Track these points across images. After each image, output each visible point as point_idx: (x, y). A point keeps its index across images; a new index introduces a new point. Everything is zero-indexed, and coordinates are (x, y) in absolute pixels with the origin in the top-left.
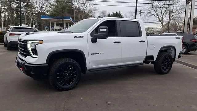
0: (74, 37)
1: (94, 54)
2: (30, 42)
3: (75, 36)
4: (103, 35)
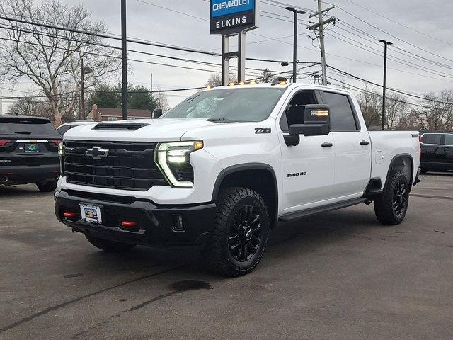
0: (256, 133)
1: (296, 174)
2: (164, 147)
3: (257, 130)
4: (322, 125)
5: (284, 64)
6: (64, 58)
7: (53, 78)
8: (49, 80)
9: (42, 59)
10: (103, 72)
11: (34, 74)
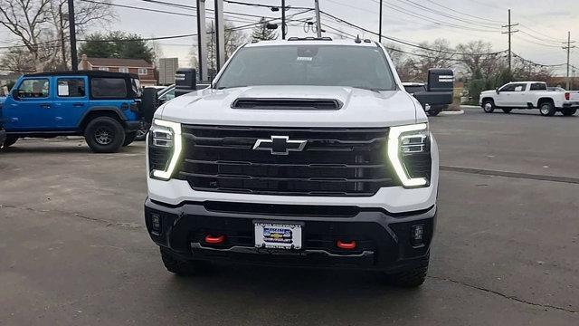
5: (275, 9)
6: (43, 5)
7: (32, 27)
8: (28, 28)
9: (18, 6)
10: (87, 19)
11: (11, 23)
